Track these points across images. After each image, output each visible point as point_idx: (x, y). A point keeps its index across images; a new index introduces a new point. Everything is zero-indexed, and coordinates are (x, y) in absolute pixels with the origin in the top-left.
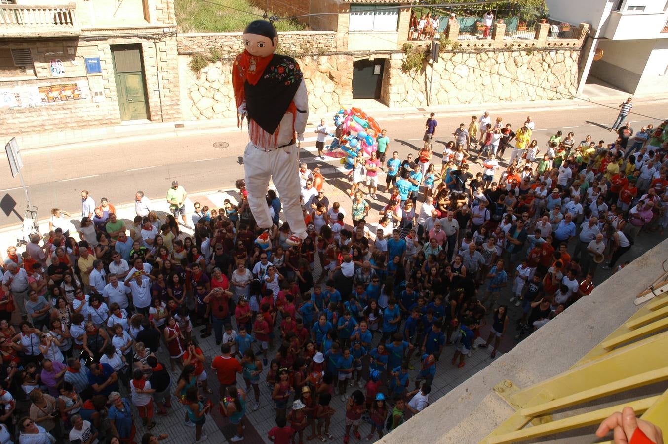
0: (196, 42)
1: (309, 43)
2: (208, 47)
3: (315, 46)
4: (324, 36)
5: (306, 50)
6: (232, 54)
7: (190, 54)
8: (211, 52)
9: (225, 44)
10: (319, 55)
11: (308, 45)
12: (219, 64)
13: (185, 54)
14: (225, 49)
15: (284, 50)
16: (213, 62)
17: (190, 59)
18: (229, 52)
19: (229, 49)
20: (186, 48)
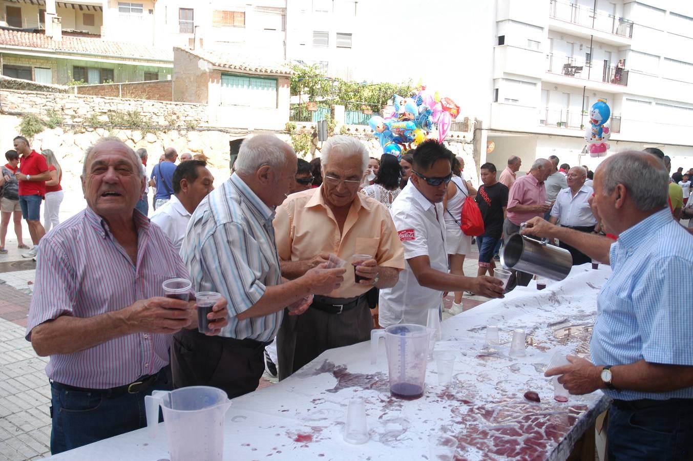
0: (28, 100)
1: (175, 114)
2: (45, 108)
3: (182, 118)
4: (192, 106)
5: (172, 123)
6: (77, 120)
7: (19, 114)
8: (49, 115)
9: (68, 106)
10: (188, 130)
11: (174, 117)
12: (58, 130)
13: (11, 114)
14: (66, 111)
15: (144, 120)
16: (52, 127)
17: (19, 120)
18: (73, 117)
19: (73, 113)
20: (14, 106)
